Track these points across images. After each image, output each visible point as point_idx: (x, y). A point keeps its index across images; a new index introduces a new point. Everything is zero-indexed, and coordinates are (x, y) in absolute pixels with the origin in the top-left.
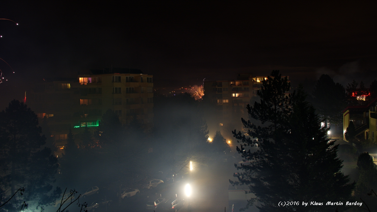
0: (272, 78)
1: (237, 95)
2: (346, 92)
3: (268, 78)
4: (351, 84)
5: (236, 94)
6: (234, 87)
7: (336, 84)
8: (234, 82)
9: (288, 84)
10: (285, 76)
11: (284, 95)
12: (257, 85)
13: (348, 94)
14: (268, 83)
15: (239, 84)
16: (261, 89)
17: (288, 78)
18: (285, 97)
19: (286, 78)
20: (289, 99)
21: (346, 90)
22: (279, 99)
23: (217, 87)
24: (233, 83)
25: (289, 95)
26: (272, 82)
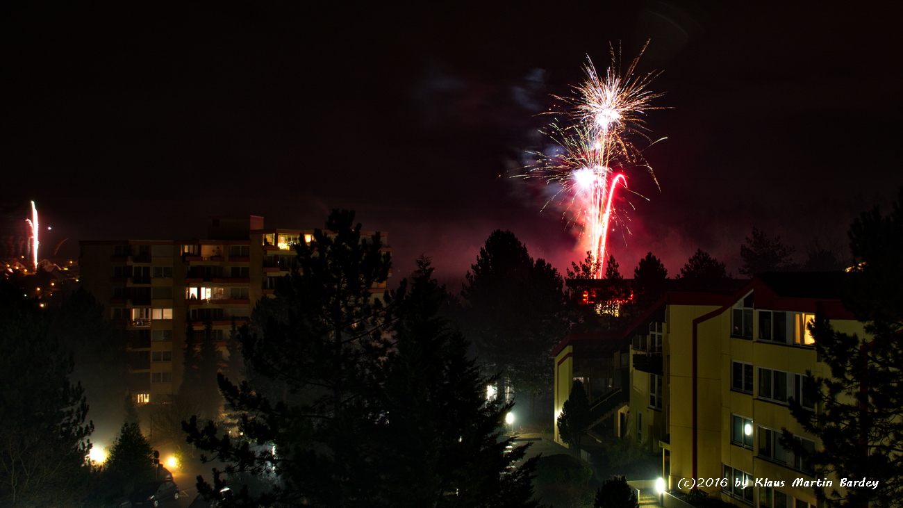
0: (329, 238)
1: (206, 294)
2: (565, 288)
3: (315, 237)
4: (581, 263)
5: (203, 289)
6: (194, 263)
7: (535, 263)
8: (196, 247)
9: (382, 260)
10: (374, 233)
11: (370, 295)
12: (280, 260)
13: (570, 295)
14: (316, 254)
15: (214, 254)
16: (290, 274)
17: (384, 240)
18: (372, 300)
19: (377, 237)
20: (384, 309)
21: (564, 284)
22: (350, 309)
23: (130, 263)
24: (191, 251)
25: (386, 298)
26: (329, 249)
